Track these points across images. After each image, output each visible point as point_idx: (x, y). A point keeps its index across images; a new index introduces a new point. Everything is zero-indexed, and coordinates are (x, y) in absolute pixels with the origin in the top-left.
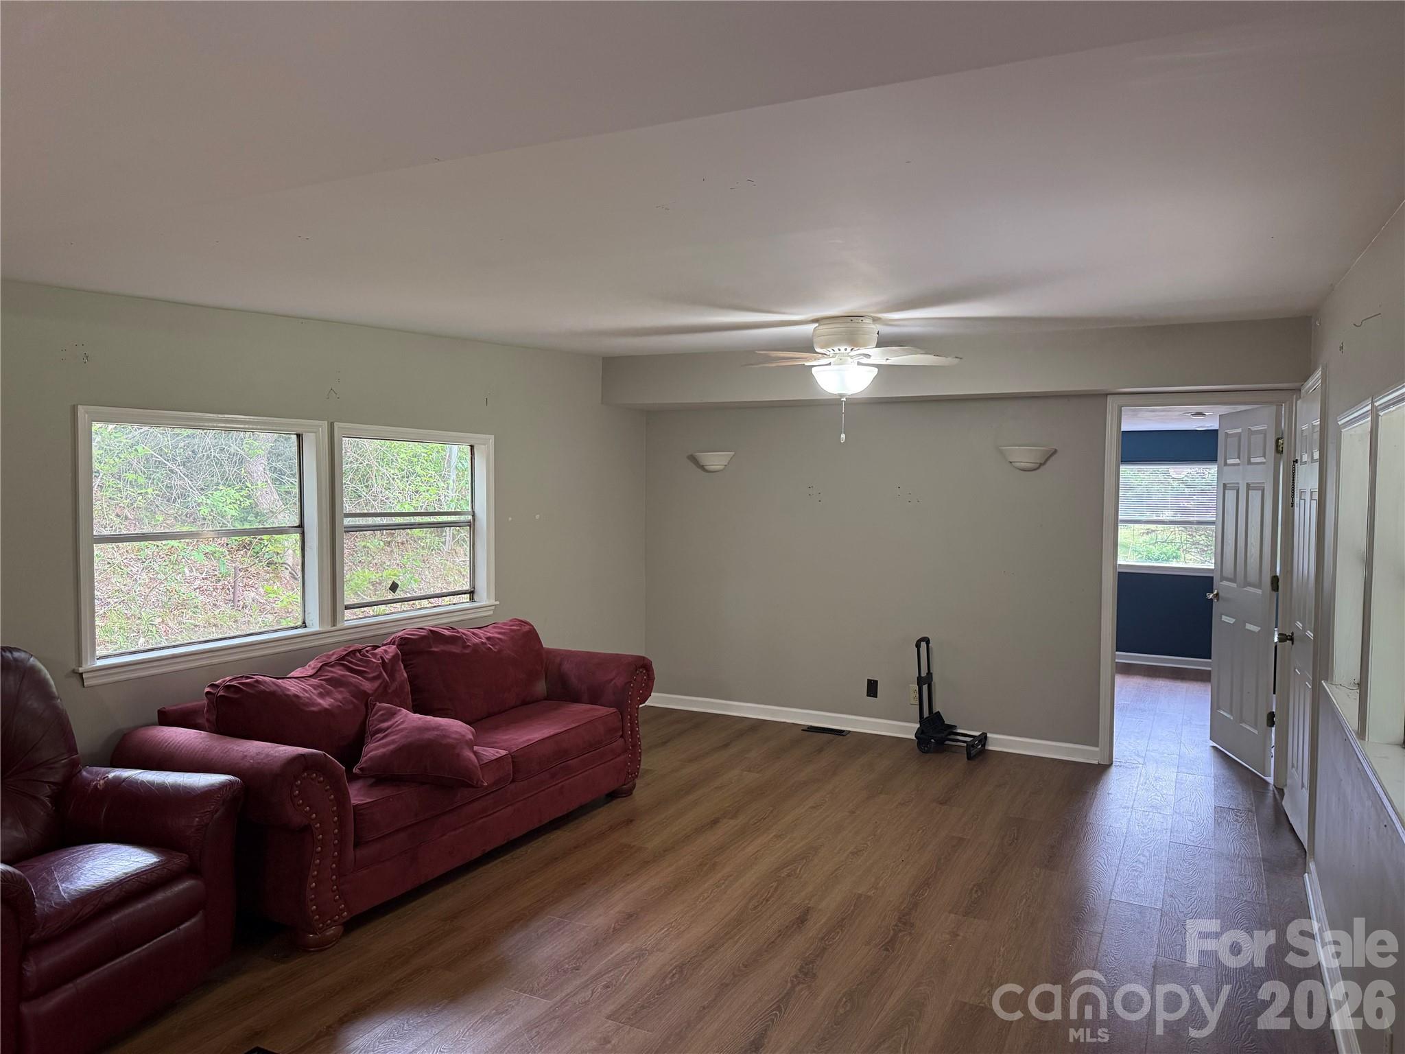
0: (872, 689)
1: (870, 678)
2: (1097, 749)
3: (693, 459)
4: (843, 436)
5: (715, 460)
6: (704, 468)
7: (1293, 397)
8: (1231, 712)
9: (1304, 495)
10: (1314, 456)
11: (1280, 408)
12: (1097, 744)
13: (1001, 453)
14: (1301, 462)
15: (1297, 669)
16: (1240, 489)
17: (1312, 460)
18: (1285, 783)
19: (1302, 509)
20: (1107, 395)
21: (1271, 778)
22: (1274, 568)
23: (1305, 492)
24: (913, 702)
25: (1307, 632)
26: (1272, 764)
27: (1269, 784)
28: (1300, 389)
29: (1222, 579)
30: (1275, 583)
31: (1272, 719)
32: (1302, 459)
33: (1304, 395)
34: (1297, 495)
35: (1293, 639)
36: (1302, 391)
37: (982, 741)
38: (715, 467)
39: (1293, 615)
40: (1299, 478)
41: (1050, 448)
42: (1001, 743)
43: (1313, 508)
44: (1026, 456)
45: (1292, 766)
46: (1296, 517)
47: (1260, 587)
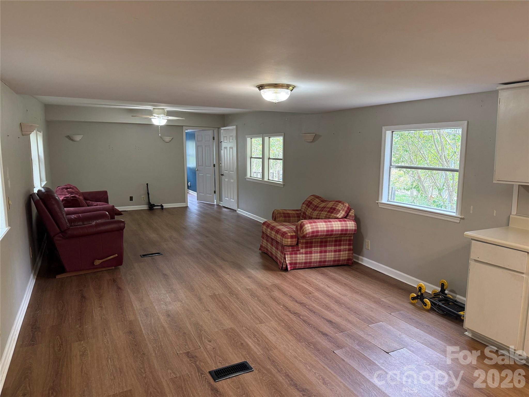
0: (131, 199)
1: (130, 196)
3: (69, 138)
4: (160, 134)
5: (78, 138)
6: (73, 140)
7: (217, 129)
8: (203, 193)
9: (226, 148)
10: (230, 141)
11: (214, 131)
12: (185, 203)
13: (161, 137)
14: (224, 142)
15: (226, 180)
16: (203, 146)
17: (230, 142)
18: (222, 202)
19: (226, 150)
20: (183, 126)
21: (215, 203)
22: (214, 163)
23: (227, 147)
24: (142, 200)
25: (231, 172)
26: (215, 200)
27: (215, 204)
28: (220, 128)
29: (199, 166)
30: (214, 165)
31: (215, 192)
32: (225, 141)
33: (224, 130)
34: (223, 148)
35: (223, 175)
36: (222, 128)
37: (162, 206)
38: (77, 140)
39: (222, 171)
40: (224, 145)
41: (172, 137)
42: (166, 206)
43: (231, 150)
44: (167, 139)
45: (225, 198)
46: (222, 152)
47: (210, 167)
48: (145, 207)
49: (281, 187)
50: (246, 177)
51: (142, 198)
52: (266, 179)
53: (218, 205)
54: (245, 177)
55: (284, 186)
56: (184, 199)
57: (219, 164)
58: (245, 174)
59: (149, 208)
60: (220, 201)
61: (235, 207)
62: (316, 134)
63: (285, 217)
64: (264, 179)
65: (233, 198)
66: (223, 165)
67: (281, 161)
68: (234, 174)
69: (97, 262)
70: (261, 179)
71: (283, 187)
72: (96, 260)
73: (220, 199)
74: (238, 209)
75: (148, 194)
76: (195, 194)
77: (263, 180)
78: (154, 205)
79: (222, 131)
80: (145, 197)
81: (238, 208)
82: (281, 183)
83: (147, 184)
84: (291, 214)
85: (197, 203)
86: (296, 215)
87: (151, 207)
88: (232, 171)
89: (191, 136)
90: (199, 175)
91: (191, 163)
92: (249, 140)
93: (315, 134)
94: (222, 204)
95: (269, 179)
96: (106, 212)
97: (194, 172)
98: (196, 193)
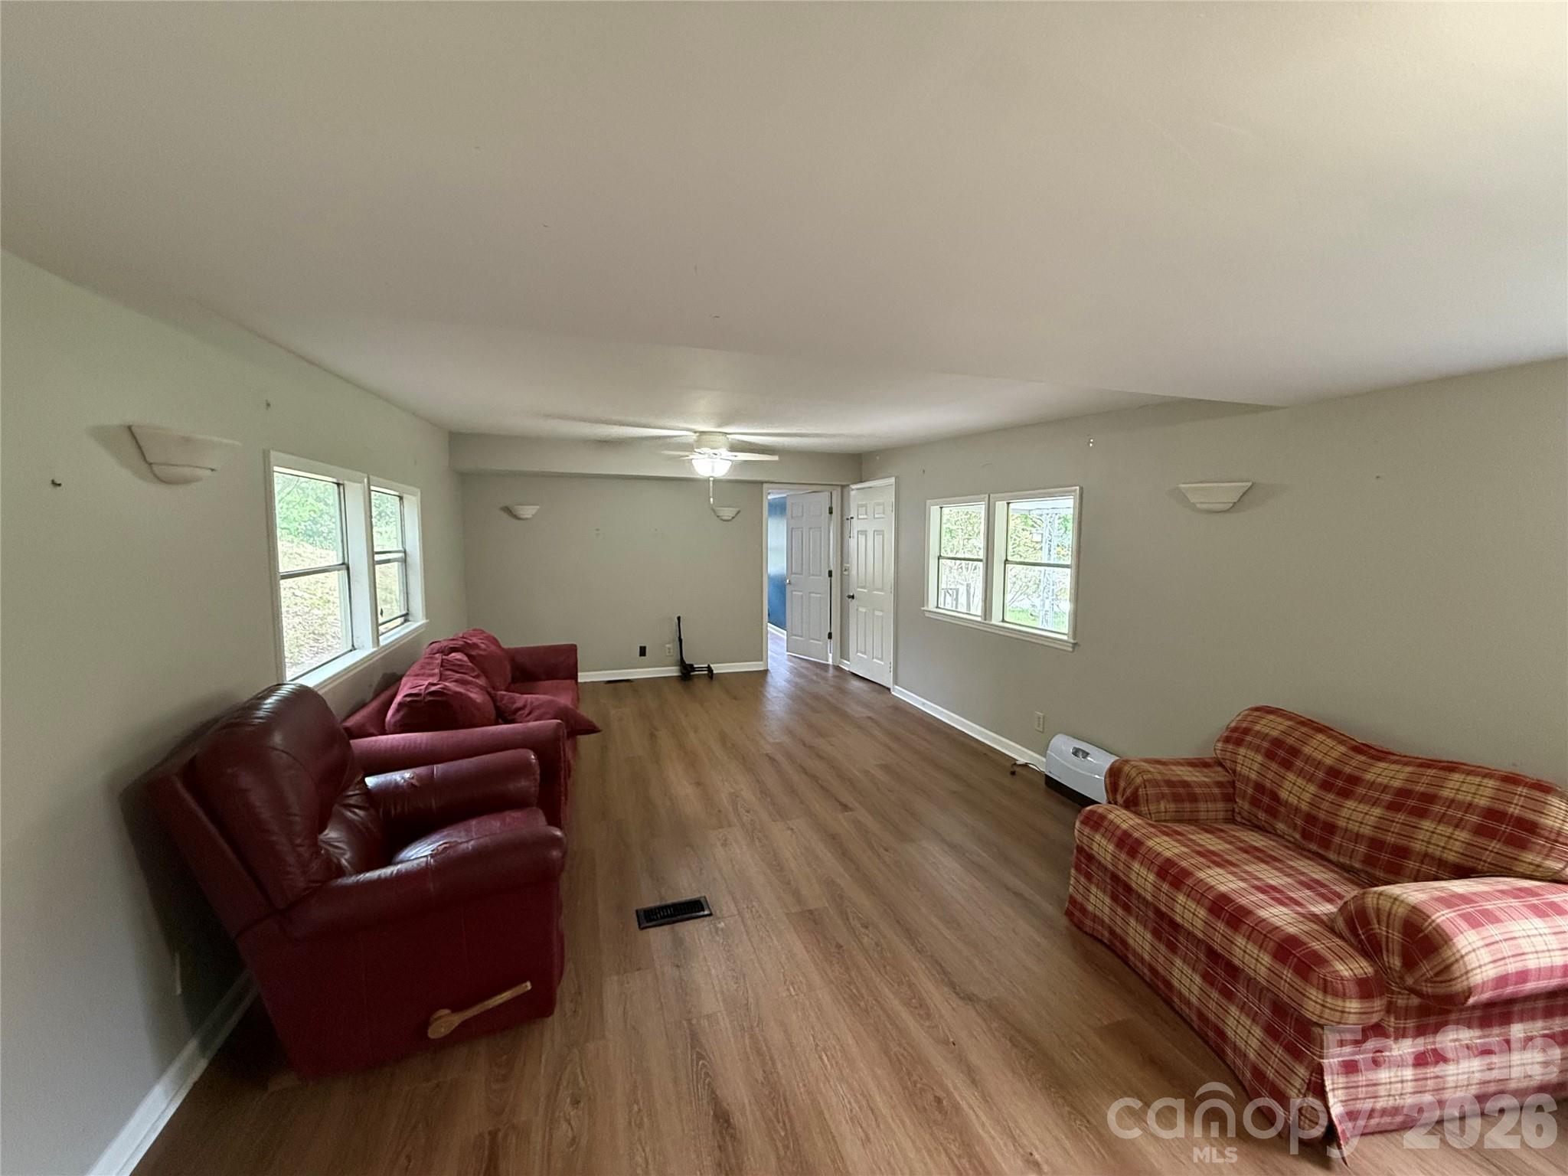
0: (643, 651)
1: (641, 645)
2: (761, 663)
3: (508, 510)
4: (712, 500)
5: (528, 511)
6: (516, 517)
7: (839, 489)
8: (801, 636)
9: (864, 533)
10: (876, 516)
11: (831, 493)
12: (762, 660)
13: (714, 511)
14: (858, 519)
15: (862, 610)
16: (804, 530)
17: (874, 518)
18: (849, 661)
19: (862, 539)
20: (762, 483)
21: (830, 662)
22: (829, 566)
23: (866, 531)
24: (668, 654)
25: (875, 592)
26: (830, 655)
27: (828, 665)
28: (848, 485)
29: (792, 573)
30: (830, 574)
31: (830, 636)
32: (860, 517)
33: (858, 489)
34: (854, 533)
35: (853, 597)
36: (854, 487)
37: (709, 669)
38: (526, 516)
39: (851, 587)
40: (856, 526)
41: (738, 509)
42: (718, 668)
43: (879, 538)
44: (727, 513)
45: (857, 652)
46: (853, 542)
47: (820, 575)
48: (673, 671)
49: (1068, 651)
50: (925, 608)
51: (667, 651)
52: (996, 620)
53: (838, 668)
54: (923, 608)
55: (1073, 648)
56: (759, 654)
57: (841, 570)
58: (923, 599)
59: (682, 672)
60: (842, 657)
61: (887, 680)
62: (1253, 483)
63: (1177, 798)
64: (991, 620)
65: (882, 655)
66: (854, 572)
67: (1068, 571)
68: (886, 598)
69: (445, 1022)
70: (979, 619)
71: (1073, 652)
72: (438, 1009)
73: (844, 653)
74: (896, 687)
75: (680, 640)
76: (782, 634)
77: (987, 622)
78: (691, 668)
79: (853, 493)
80: (672, 647)
81: (896, 682)
82: (1065, 638)
83: (679, 618)
84: (1200, 785)
85: (786, 657)
86: (1216, 791)
87: (687, 672)
88: (878, 590)
89: (779, 508)
90: (794, 595)
91: (776, 564)
92: (934, 510)
93: (1250, 484)
94: (846, 666)
95: (1003, 621)
96: (529, 751)
97: (780, 587)
98: (785, 632)
